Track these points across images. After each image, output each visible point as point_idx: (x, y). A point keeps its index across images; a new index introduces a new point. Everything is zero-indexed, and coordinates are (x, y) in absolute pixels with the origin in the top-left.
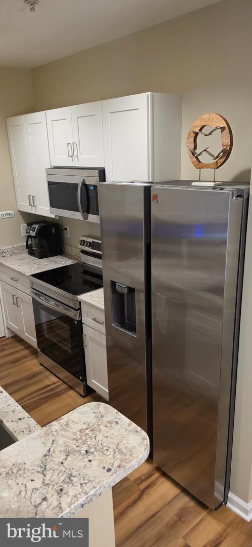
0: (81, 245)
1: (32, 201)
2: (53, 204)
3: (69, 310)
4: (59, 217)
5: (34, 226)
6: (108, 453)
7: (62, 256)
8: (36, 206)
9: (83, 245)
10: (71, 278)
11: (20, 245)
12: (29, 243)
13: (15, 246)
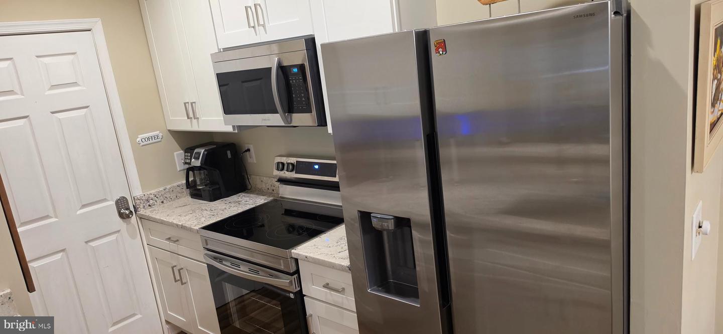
0: (278, 169)
1: (191, 111)
2: (229, 108)
3: (277, 277)
4: (239, 127)
5: (196, 151)
7: (247, 193)
8: (198, 118)
9: (282, 169)
10: (263, 226)
11: (175, 184)
12: (191, 179)
13: (168, 187)
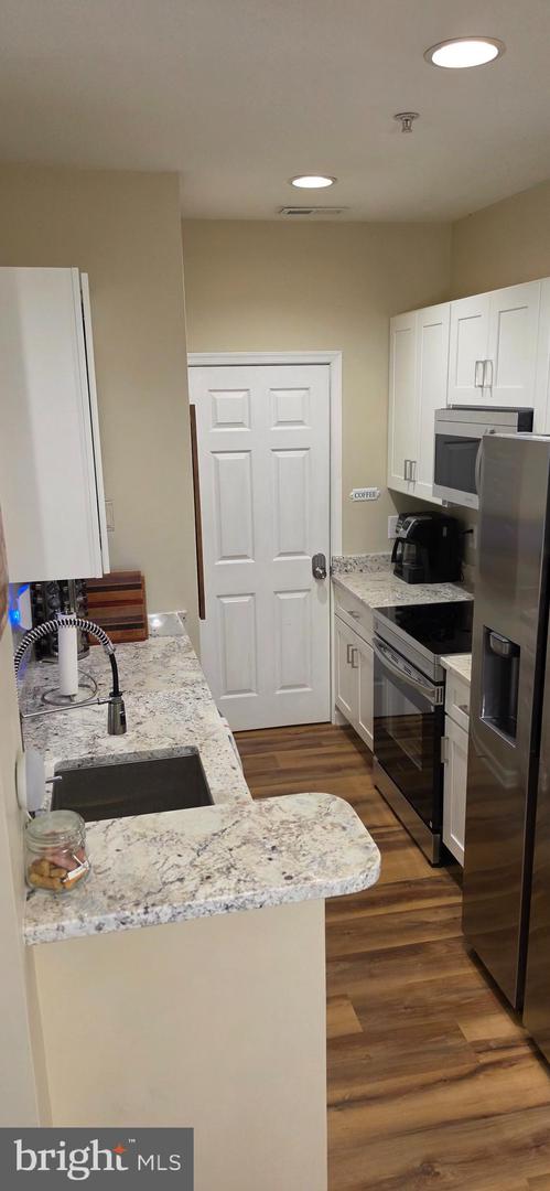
1: (409, 471)
2: (440, 479)
3: (424, 683)
4: (450, 504)
6: (302, 859)
7: (457, 585)
8: (413, 481)
11: (381, 554)
12: (399, 552)
13: (372, 555)
